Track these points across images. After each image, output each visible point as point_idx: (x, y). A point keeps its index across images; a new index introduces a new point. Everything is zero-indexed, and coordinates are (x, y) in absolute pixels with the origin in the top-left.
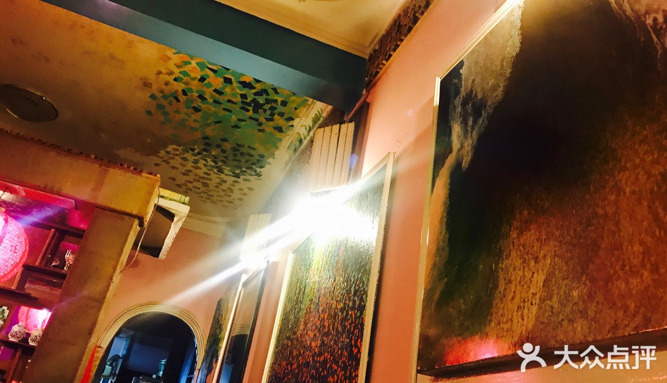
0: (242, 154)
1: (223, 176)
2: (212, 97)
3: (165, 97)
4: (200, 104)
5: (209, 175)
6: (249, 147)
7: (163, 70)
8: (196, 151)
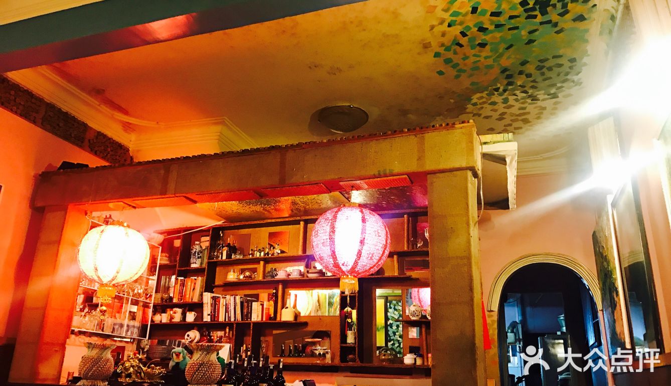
0: (550, 69)
1: (539, 103)
2: (492, 23)
3: (448, 49)
4: (484, 37)
5: (524, 108)
6: (554, 57)
7: (435, 23)
8: (501, 90)
